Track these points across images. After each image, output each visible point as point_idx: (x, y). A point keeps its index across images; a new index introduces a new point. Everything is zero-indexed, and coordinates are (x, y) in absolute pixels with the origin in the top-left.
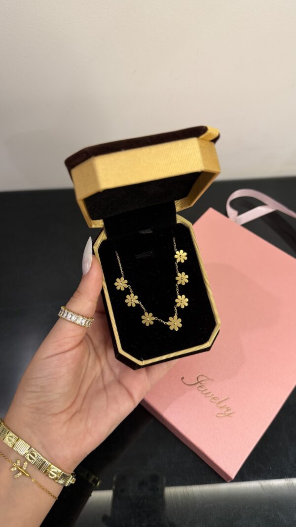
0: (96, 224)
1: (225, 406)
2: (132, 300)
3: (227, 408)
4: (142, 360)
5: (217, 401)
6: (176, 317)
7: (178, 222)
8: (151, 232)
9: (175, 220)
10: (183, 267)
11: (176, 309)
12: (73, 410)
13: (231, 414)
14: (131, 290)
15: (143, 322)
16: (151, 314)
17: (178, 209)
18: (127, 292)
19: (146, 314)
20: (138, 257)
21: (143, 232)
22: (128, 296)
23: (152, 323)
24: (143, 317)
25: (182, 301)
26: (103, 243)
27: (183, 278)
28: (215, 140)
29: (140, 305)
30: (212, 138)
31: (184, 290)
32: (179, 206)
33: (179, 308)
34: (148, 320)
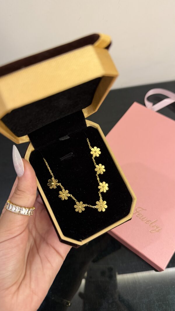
0: (22, 140)
2: (64, 195)
4: (81, 241)
6: (101, 200)
7: (88, 125)
8: (69, 137)
9: (86, 125)
10: (99, 160)
11: (100, 194)
14: (61, 186)
15: (77, 210)
16: (81, 202)
17: (86, 115)
18: (59, 189)
19: (77, 203)
20: (62, 159)
21: (62, 139)
22: (60, 192)
23: (84, 209)
24: (75, 206)
25: (104, 187)
26: (32, 153)
27: (100, 169)
28: (108, 47)
29: (71, 197)
30: (105, 45)
31: (103, 178)
32: (86, 113)
33: (102, 193)
34: (80, 208)
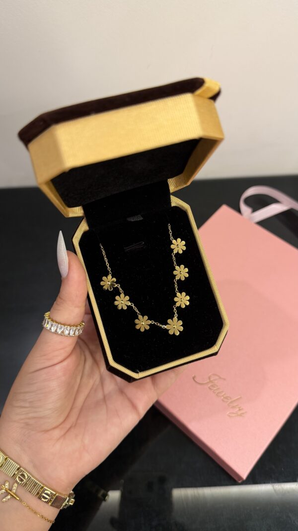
0: (73, 212)
1: (238, 405)
2: (123, 302)
3: (239, 408)
4: (137, 373)
5: (230, 401)
6: (175, 318)
7: (173, 204)
8: (142, 218)
9: (170, 203)
10: (182, 259)
11: (175, 309)
12: (67, 425)
13: (243, 413)
14: (120, 289)
15: (138, 327)
16: (146, 317)
17: (172, 189)
18: (116, 292)
19: (140, 317)
20: (127, 249)
21: (132, 219)
22: (117, 298)
23: (148, 328)
24: (137, 321)
25: (182, 300)
26: (85, 234)
27: (181, 272)
28: (214, 97)
29: (132, 307)
30: (211, 94)
31: (184, 286)
32: (173, 185)
33: (179, 308)
34: (142, 325)
